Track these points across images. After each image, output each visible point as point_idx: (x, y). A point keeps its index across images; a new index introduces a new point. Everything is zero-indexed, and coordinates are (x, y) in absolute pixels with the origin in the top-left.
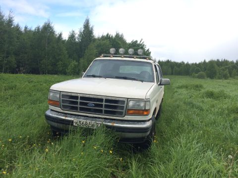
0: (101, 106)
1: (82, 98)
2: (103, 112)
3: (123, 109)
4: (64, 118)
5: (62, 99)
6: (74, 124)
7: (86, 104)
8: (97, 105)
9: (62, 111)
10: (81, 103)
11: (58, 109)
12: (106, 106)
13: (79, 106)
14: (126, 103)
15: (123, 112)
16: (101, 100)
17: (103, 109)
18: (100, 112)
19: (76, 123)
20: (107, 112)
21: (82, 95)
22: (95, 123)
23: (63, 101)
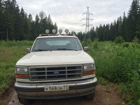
0: (65, 72)
1: (48, 69)
2: (67, 76)
3: (81, 72)
4: (35, 87)
5: (30, 72)
6: (45, 90)
7: (52, 73)
8: (60, 72)
9: (31, 82)
10: (48, 73)
11: (28, 80)
12: (68, 72)
13: (46, 75)
14: (82, 67)
15: (80, 74)
16: (64, 68)
17: (67, 74)
18: (64, 77)
19: (47, 89)
20: (69, 76)
21: (48, 67)
22: (63, 86)
23: (32, 74)
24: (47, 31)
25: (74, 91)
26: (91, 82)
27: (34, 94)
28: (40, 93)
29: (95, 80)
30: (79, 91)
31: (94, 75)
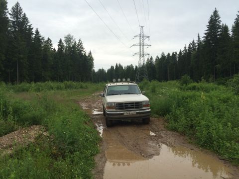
0: (133, 105)
1: (125, 104)
3: (142, 105)
4: (119, 113)
6: (124, 114)
7: (127, 106)
8: (131, 106)
10: (125, 106)
11: (115, 110)
12: (136, 105)
14: (142, 103)
15: (142, 107)
16: (133, 103)
18: (133, 108)
20: (136, 108)
22: (133, 113)
23: (117, 106)
24: (114, 80)
25: (138, 115)
26: (148, 110)
27: (119, 116)
28: (121, 116)
29: (150, 110)
30: (141, 115)
31: (149, 108)
